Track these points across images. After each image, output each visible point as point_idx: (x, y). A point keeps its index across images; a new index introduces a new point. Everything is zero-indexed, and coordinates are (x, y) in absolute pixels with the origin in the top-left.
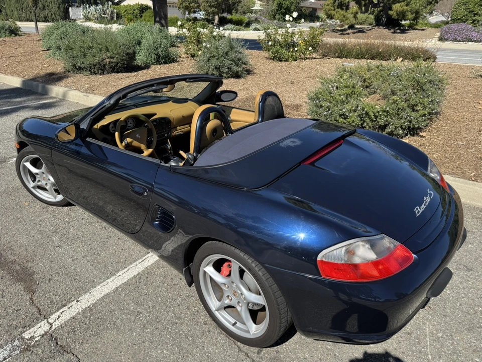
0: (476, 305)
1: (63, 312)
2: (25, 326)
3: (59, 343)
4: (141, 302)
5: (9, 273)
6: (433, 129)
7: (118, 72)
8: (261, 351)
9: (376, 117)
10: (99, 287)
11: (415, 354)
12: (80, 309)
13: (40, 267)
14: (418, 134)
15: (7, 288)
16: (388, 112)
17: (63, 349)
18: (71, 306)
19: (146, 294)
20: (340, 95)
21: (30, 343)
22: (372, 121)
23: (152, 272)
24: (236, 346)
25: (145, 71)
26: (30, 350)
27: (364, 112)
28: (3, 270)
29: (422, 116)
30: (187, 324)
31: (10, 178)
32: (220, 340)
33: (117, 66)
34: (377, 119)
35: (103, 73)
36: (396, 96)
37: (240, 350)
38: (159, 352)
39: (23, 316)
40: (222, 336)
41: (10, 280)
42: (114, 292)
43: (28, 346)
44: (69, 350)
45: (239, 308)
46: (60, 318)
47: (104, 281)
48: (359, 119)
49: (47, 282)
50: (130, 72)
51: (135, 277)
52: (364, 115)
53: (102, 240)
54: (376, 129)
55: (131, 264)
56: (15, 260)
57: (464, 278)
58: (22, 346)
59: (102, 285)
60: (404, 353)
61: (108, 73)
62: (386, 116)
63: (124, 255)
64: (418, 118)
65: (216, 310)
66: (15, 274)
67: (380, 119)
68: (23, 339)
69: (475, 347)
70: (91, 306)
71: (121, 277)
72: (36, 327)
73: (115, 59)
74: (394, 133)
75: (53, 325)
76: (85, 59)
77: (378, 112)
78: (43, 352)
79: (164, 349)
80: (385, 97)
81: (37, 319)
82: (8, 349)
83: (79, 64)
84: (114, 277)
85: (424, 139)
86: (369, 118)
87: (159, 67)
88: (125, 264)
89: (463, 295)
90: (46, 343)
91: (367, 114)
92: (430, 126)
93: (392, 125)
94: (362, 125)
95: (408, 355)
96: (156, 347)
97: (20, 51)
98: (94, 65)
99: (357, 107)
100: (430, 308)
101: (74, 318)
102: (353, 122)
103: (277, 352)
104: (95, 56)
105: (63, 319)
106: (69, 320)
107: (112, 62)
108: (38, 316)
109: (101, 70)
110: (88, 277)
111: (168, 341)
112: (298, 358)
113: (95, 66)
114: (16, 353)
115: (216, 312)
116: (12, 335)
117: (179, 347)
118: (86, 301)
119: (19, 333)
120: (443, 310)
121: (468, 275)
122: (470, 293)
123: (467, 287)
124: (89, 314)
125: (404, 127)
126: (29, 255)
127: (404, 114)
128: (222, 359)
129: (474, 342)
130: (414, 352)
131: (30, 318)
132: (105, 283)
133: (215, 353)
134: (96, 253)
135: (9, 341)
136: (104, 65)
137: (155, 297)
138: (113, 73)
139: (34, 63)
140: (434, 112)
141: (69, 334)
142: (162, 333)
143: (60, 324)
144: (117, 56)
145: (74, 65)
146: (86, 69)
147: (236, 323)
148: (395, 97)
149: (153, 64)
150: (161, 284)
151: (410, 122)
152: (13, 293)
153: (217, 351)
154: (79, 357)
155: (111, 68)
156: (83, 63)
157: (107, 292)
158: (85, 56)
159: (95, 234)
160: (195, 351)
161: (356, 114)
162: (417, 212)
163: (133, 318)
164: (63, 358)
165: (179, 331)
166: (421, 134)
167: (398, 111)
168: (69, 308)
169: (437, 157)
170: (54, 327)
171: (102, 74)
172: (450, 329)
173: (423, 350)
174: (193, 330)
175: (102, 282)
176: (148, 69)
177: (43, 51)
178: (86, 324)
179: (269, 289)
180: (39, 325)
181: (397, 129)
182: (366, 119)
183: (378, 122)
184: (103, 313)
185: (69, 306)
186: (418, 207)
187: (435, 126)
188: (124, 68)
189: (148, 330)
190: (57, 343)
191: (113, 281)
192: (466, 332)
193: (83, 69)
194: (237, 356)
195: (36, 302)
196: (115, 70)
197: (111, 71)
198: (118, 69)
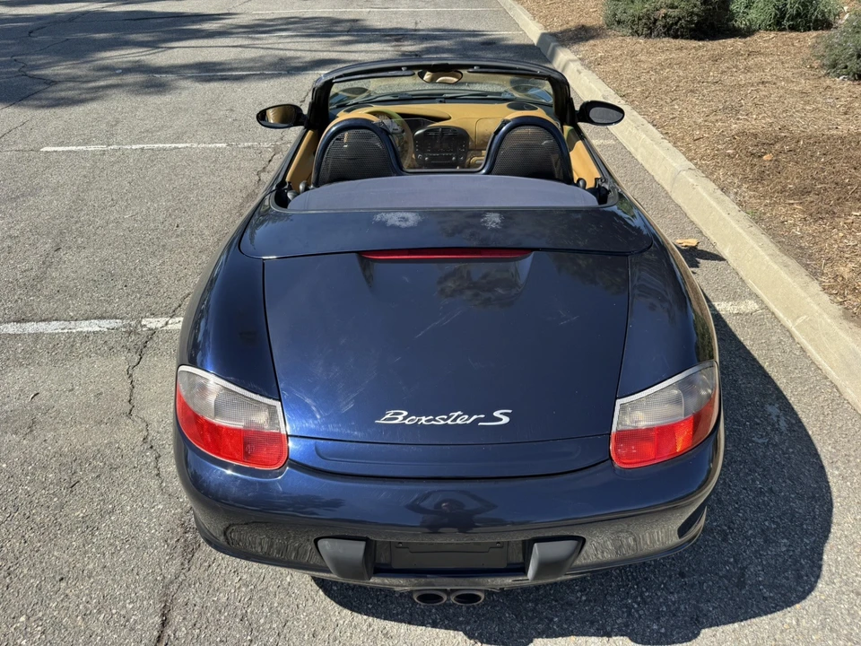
2: (154, 314)
7: (675, 37)
17: (142, 350)
21: (138, 329)
26: (130, 334)
33: (676, 24)
35: (651, 33)
39: (164, 305)
43: (135, 330)
44: (143, 353)
46: (177, 324)
50: (700, 39)
58: (133, 327)
61: (658, 36)
68: (140, 322)
72: (158, 320)
73: (677, 10)
76: (631, 5)
78: (132, 342)
81: (166, 314)
82: (124, 323)
83: (619, 13)
87: (772, 35)
90: (143, 336)
107: (670, 16)
108: (171, 312)
109: (650, 28)
113: (641, 20)
114: (124, 330)
116: (139, 315)
119: (145, 316)
131: (165, 310)
135: (133, 318)
138: (666, 37)
141: (161, 341)
143: (170, 329)
144: (683, 4)
145: (615, 15)
146: (627, 23)
149: (763, 28)
154: (140, 363)
155: (664, 27)
156: (625, 12)
164: (132, 356)
170: (164, 328)
171: (649, 36)
180: (161, 319)
190: (147, 342)
193: (623, 24)
196: (671, 32)
197: (665, 33)
198: (678, 30)
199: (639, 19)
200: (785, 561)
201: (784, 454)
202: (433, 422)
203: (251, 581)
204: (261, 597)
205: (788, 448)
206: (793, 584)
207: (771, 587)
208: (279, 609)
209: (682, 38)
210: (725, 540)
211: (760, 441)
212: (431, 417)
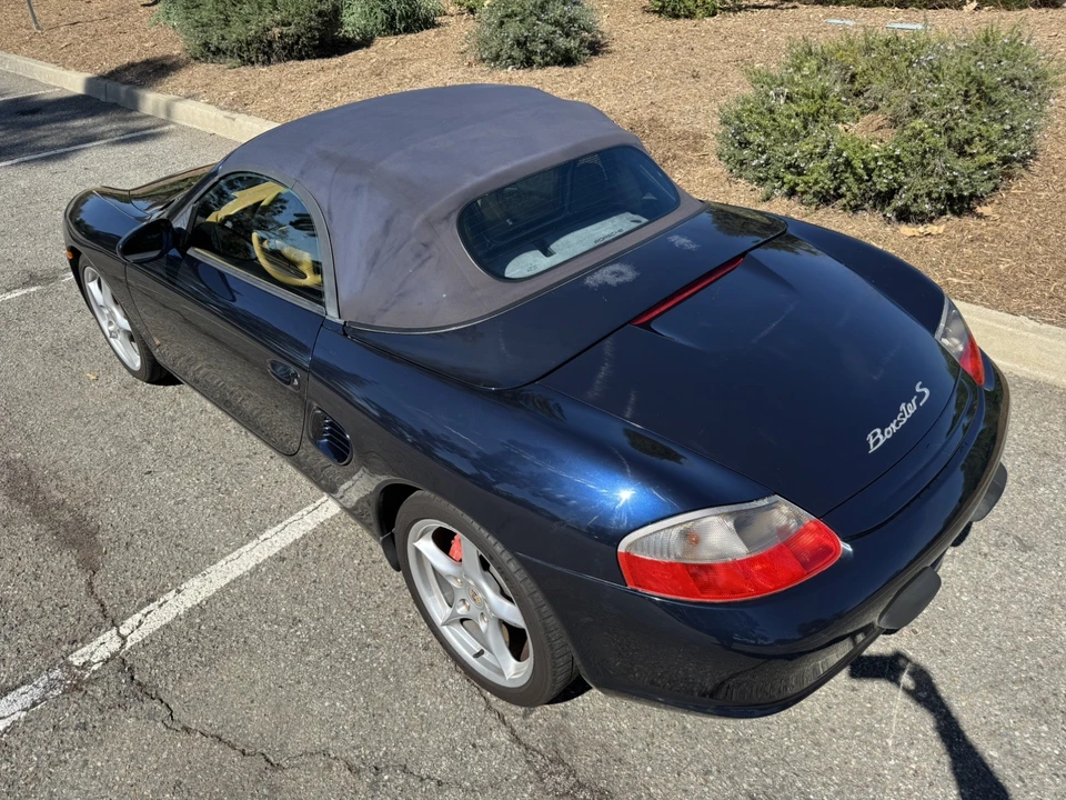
0: (1021, 631)
1: (149, 613)
2: (75, 641)
3: (136, 677)
4: (303, 598)
5: (51, 529)
6: (1011, 199)
7: (301, 58)
8: (531, 712)
9: (869, 172)
10: (223, 562)
11: (858, 733)
12: (182, 607)
13: (111, 516)
14: (971, 211)
15: (45, 561)
16: (898, 159)
17: (144, 691)
18: (165, 602)
19: (315, 581)
20: (789, 117)
21: (82, 675)
22: (859, 180)
23: (333, 533)
24: (482, 699)
25: (361, 53)
26: (81, 690)
27: (841, 160)
28: (41, 522)
29: (982, 168)
30: (389, 648)
31: (64, 318)
32: (452, 684)
33: (297, 43)
34: (870, 177)
35: (269, 59)
36: (920, 121)
37: (489, 707)
38: (326, 704)
39: (71, 619)
40: (457, 676)
41: (51, 543)
42: (251, 574)
43: (78, 680)
44: (154, 693)
45: (483, 626)
46: (142, 626)
47: (234, 550)
48: (830, 175)
49: (122, 549)
50: (329, 57)
51: (296, 543)
52: (842, 168)
53: (238, 460)
54: (870, 199)
55: (292, 514)
56: (64, 500)
57: (1008, 567)
58: (67, 679)
59: (228, 558)
60: (834, 731)
61: (279, 60)
62: (893, 170)
63: (278, 494)
64: (972, 173)
65: (443, 624)
66: (62, 530)
67: (879, 176)
68: (70, 665)
69: (997, 726)
70: (204, 603)
71: (268, 542)
72: (95, 643)
73: (293, 26)
74: (912, 209)
75: (128, 639)
76: (228, 29)
77: (876, 159)
78: (104, 695)
79: (337, 698)
80: (895, 122)
81: (99, 627)
82: (41, 685)
83: (214, 41)
84: (255, 541)
85: (984, 224)
86: (854, 174)
87: (393, 40)
88: (280, 513)
89: (997, 607)
90: (112, 676)
91: (848, 163)
92: (1004, 189)
93: (908, 190)
94: (836, 189)
95: (842, 736)
96: (322, 693)
97: (97, 8)
98: (248, 44)
99: (828, 145)
100: (915, 632)
101: (168, 626)
102: (816, 182)
103: (565, 715)
104: (248, 22)
105: (146, 630)
106: (158, 630)
107: (287, 35)
108: (101, 620)
109: (265, 53)
110: (202, 542)
111: (347, 683)
112: (605, 731)
113: (251, 44)
114: (55, 693)
115: (445, 627)
116: (50, 658)
117: (368, 695)
118: (196, 591)
119: (63, 654)
120: (944, 639)
121: (1021, 560)
122: (1015, 603)
123: (1011, 588)
124: (198, 620)
125: (934, 195)
126: (91, 491)
127: (937, 163)
128: (450, 725)
129: (996, 715)
130: (856, 730)
131: (85, 624)
132: (236, 554)
133: (438, 711)
134: (223, 489)
135: (42, 670)
136: (270, 43)
137: (331, 586)
138: (289, 60)
139: (125, 37)
140: (1015, 155)
141: (156, 660)
142: (338, 665)
143: (140, 639)
144: (297, 19)
145: (206, 45)
146: (232, 51)
147: (481, 652)
148: (919, 123)
149: (380, 35)
150: (347, 560)
151: (952, 183)
152: (56, 570)
153: (441, 707)
154: (172, 706)
155: (284, 48)
156: (223, 39)
157: (239, 573)
158: (227, 21)
159: (225, 447)
160: (397, 705)
161: (825, 163)
162: (871, 442)
163: (283, 630)
164: (142, 708)
165: (372, 661)
166: (979, 210)
167: (923, 157)
168: (161, 606)
169: (1008, 269)
170: (128, 645)
171: (267, 62)
172: (948, 682)
173: (877, 726)
174: (399, 661)
175: (229, 553)
176: (368, 46)
177: (144, 5)
178: (190, 640)
179: (529, 599)
180: (101, 639)
181: (919, 201)
182: (847, 175)
183: (874, 184)
184: (226, 618)
185: (162, 600)
186: (878, 431)
187: (1018, 189)
188: (315, 47)
189: (311, 658)
190: (132, 678)
191: (251, 549)
192: (984, 692)
193: (224, 53)
194: (482, 721)
195: (97, 591)
196: (294, 54)
197: (287, 56)
198: (300, 50)
209: (309, 58)
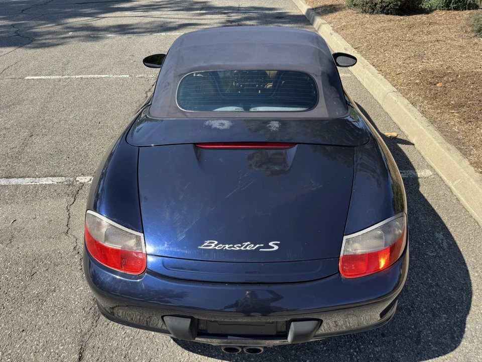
17: (76, 195)
21: (74, 183)
26: (69, 186)
33: (388, 6)
35: (373, 12)
50: (401, 15)
58: (71, 182)
68: (76, 179)
72: (85, 177)
78: (70, 190)
90: (77, 187)
107: (384, 2)
109: (373, 9)
116: (75, 175)
119: (78, 175)
131: (90, 172)
135: (71, 176)
138: (382, 14)
141: (87, 190)
146: (359, 6)
149: (439, 9)
154: (74, 203)
155: (381, 8)
164: (70, 199)
171: (372, 13)
188: (397, 9)
190: (78, 191)
196: (385, 11)
197: (381, 12)
198: (389, 10)
199: (367, 3)
200: (445, 328)
201: (445, 262)
202: (232, 248)
203: (131, 334)
204: (137, 344)
205: (447, 259)
206: (449, 342)
207: (436, 344)
208: (147, 351)
209: (391, 14)
210: (409, 314)
211: (431, 254)
212: (232, 245)
